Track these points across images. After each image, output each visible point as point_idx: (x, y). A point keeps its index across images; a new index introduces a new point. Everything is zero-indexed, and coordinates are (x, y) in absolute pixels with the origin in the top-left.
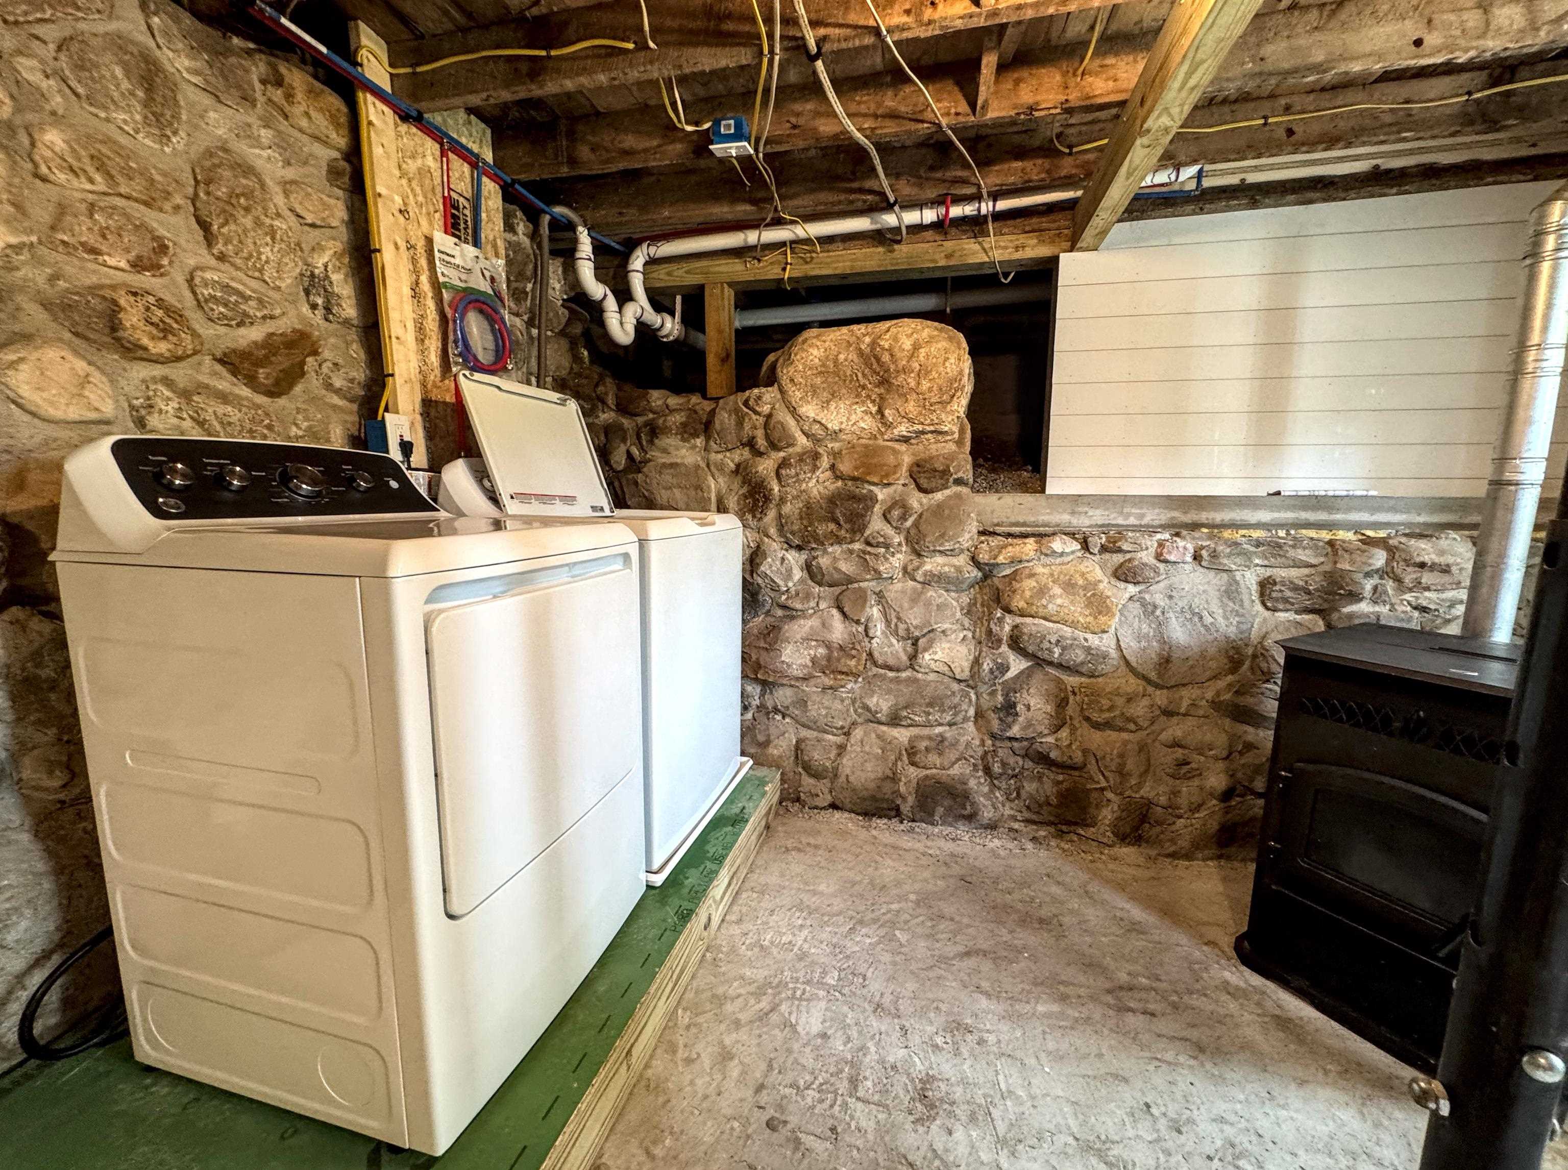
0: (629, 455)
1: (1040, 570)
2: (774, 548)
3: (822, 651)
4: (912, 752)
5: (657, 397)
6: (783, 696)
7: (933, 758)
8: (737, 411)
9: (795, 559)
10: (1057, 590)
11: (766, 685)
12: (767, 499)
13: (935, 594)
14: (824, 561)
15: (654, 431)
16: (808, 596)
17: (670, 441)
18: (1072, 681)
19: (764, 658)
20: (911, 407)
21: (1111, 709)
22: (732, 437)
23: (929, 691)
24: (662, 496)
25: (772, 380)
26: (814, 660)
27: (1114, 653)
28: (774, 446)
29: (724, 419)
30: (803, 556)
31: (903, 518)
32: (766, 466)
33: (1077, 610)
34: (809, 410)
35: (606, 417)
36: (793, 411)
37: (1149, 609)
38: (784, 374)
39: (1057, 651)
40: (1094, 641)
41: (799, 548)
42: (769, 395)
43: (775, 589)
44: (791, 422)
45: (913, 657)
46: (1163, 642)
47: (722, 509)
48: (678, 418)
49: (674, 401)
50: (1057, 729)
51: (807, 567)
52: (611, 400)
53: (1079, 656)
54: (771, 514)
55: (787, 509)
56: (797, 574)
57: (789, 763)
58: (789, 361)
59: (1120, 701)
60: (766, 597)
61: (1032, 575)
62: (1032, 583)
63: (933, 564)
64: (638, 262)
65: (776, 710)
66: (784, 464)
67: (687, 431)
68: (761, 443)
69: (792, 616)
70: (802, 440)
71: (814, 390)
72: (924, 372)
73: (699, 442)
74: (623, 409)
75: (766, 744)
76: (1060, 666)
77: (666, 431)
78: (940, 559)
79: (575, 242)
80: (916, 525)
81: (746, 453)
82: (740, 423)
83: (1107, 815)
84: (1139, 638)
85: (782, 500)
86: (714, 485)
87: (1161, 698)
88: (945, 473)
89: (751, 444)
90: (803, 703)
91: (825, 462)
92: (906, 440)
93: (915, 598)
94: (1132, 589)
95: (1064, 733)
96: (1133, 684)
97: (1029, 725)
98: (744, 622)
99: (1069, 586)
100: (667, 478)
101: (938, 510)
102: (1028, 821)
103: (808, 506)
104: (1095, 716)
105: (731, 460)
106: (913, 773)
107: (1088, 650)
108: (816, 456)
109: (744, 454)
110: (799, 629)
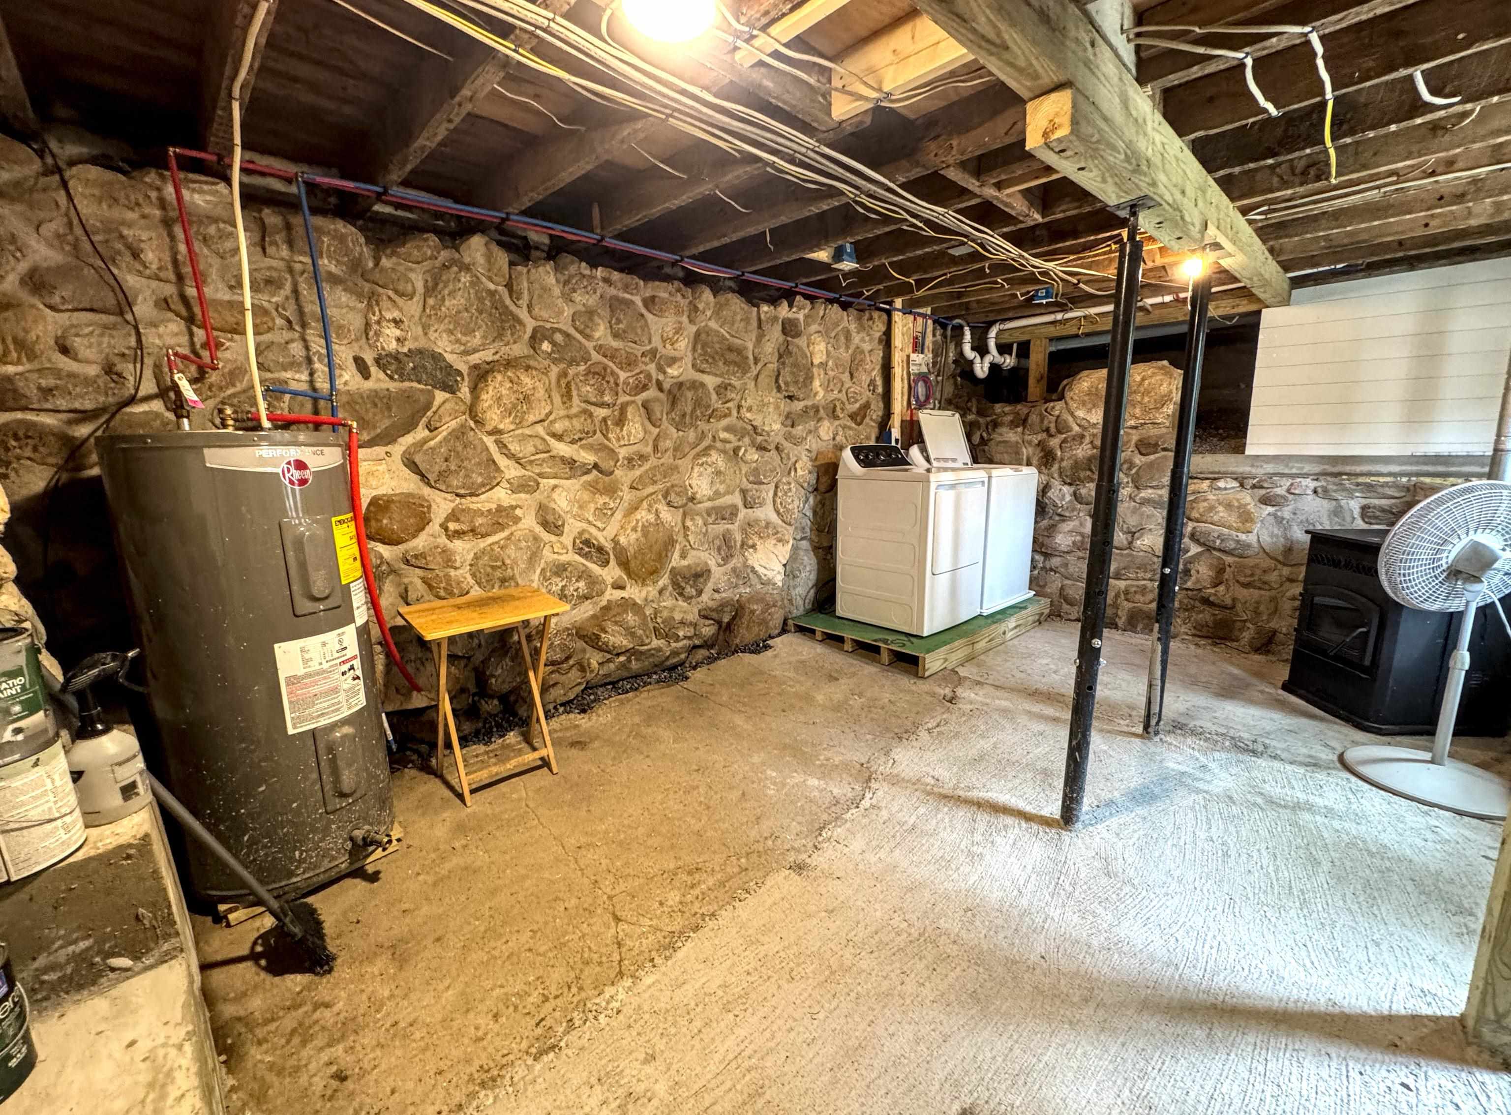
0: (982, 437)
1: (1211, 497)
2: (1056, 484)
3: (1079, 538)
4: (1126, 592)
5: (998, 408)
6: (1055, 562)
7: (1138, 597)
8: (1041, 414)
9: (1066, 489)
10: (1221, 508)
11: (1047, 555)
12: (1054, 459)
13: (1147, 510)
14: (1083, 491)
15: (996, 425)
16: (1073, 510)
17: (1004, 430)
18: (1229, 559)
19: (1047, 541)
20: (1138, 411)
21: (1252, 575)
22: (1037, 428)
23: (1138, 561)
24: (997, 457)
25: (1061, 398)
26: (1074, 543)
27: (1256, 545)
28: (1060, 432)
29: (1034, 418)
30: (1072, 489)
31: (1130, 469)
32: (1054, 442)
33: (1233, 519)
34: (1080, 413)
35: (971, 417)
36: (1072, 414)
37: (1279, 520)
38: (1068, 395)
39: (1218, 542)
40: (1243, 537)
41: (1070, 484)
42: (1059, 406)
43: (1055, 505)
44: (1070, 419)
45: (1130, 543)
46: (1286, 538)
47: (1029, 464)
48: (1009, 418)
49: (1007, 409)
50: (1216, 585)
51: (1075, 494)
52: (974, 410)
53: (1232, 545)
54: (1056, 466)
55: (1064, 464)
56: (1068, 498)
57: (1056, 598)
58: (1071, 389)
59: (1258, 572)
60: (1050, 510)
61: (1205, 500)
62: (1205, 504)
63: (1145, 494)
64: (993, 333)
65: (1051, 570)
66: (1064, 441)
67: (1013, 425)
68: (1053, 430)
69: (1063, 518)
70: (1076, 428)
71: (1084, 404)
72: (1147, 392)
73: (1020, 430)
74: (980, 413)
75: (1044, 586)
76: (1220, 550)
77: (1002, 424)
78: (1150, 491)
79: (962, 334)
80: (1137, 473)
81: (1044, 435)
82: (1042, 421)
83: (1246, 636)
84: (1272, 535)
85: (1062, 460)
86: (1025, 452)
87: (1286, 571)
88: (1156, 445)
89: (1047, 430)
90: (1066, 565)
91: (1087, 440)
92: (1136, 428)
93: (1134, 511)
94: (1270, 509)
95: (1221, 588)
96: (1268, 563)
97: (1198, 581)
98: (1036, 522)
99: (1229, 506)
100: (1001, 448)
101: (1151, 465)
102: (1194, 635)
103: (1076, 462)
104: (1242, 579)
105: (1036, 439)
106: (1127, 605)
107: (1238, 542)
108: (1082, 437)
109: (1042, 436)
110: (1066, 526)
